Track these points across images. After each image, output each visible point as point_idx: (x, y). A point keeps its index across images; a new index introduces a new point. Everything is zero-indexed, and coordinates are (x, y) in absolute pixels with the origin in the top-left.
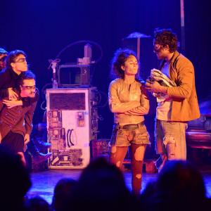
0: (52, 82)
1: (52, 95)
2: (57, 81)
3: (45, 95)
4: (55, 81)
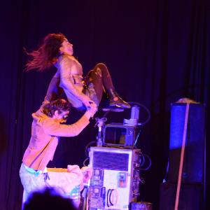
0: (97, 141)
1: (95, 153)
2: (102, 140)
4: (100, 139)
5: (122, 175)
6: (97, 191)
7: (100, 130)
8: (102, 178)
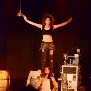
1: (64, 68)
3: (61, 68)
4: (65, 62)
5: (74, 75)
6: (65, 82)
7: (65, 59)
8: (67, 77)
